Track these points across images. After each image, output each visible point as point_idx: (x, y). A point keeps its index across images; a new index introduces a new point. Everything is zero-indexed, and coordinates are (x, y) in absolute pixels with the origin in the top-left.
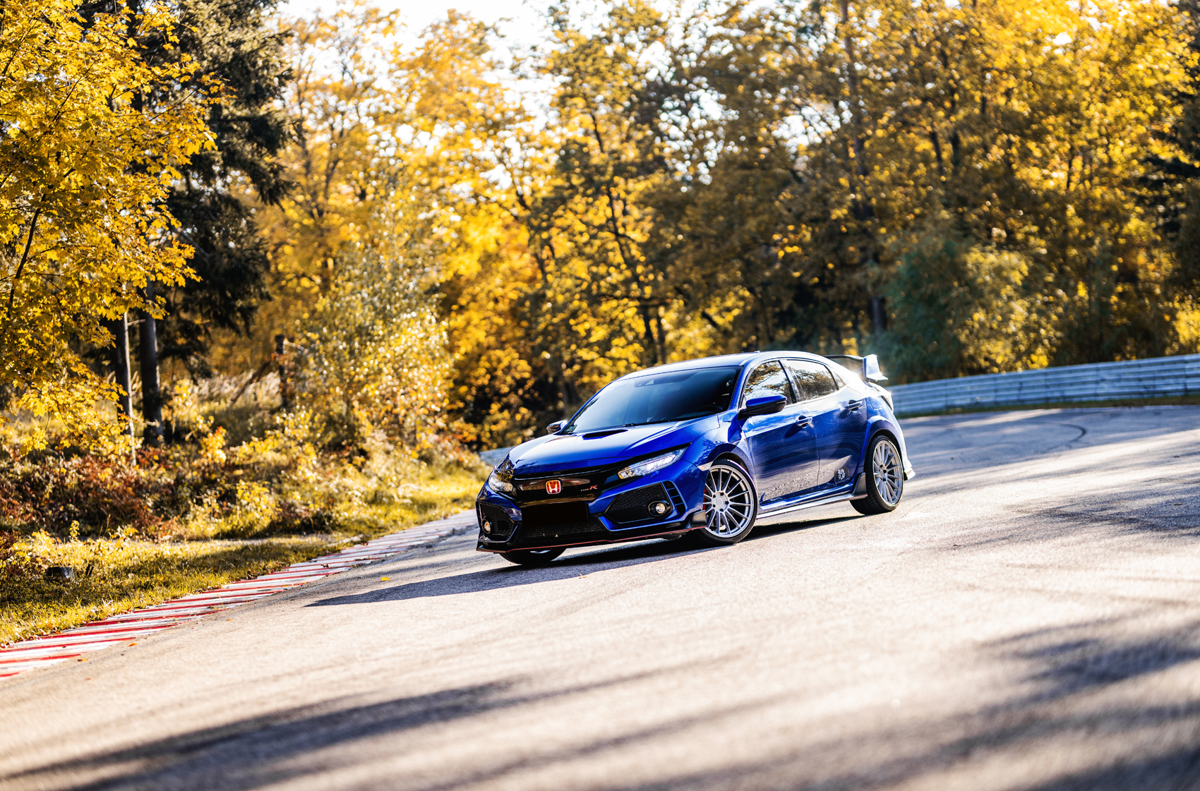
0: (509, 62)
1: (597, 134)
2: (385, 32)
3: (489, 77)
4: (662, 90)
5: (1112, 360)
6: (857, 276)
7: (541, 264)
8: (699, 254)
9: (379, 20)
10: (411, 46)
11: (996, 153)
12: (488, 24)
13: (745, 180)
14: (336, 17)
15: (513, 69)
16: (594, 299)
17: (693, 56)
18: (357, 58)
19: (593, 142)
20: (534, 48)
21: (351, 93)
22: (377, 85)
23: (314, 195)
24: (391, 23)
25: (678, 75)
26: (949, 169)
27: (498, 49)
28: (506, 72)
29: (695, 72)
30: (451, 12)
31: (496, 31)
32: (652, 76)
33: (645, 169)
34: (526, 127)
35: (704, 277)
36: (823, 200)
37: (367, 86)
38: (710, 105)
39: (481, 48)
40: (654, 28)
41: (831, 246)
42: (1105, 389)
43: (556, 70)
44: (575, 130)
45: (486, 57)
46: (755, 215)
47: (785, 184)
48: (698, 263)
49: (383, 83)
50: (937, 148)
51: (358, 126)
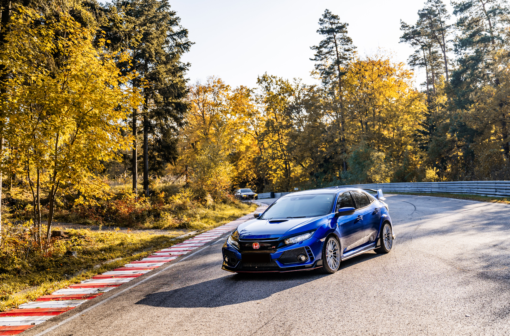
0: (255, 99)
1: (276, 118)
2: (225, 91)
3: (250, 103)
4: (292, 108)
5: (409, 182)
6: (341, 156)
7: (261, 149)
8: (300, 149)
9: (224, 88)
10: (231, 94)
11: (377, 127)
12: (250, 89)
13: (313, 130)
14: (213, 87)
15: (256, 101)
16: (273, 159)
17: (301, 100)
18: (218, 97)
19: (275, 120)
20: (261, 96)
21: (216, 105)
22: (223, 103)
23: (206, 130)
24: (227, 89)
25: (297, 104)
26: (365, 130)
27: (253, 96)
28: (254, 102)
29: (301, 104)
30: (241, 86)
31: (252, 91)
32: (290, 104)
33: (288, 127)
34: (258, 115)
35: (301, 155)
36: (333, 137)
37: (220, 104)
38: (304, 112)
39: (248, 95)
40: (291, 92)
41: (334, 148)
42: (407, 189)
43: (266, 102)
44: (271, 117)
45: (249, 98)
46: (315, 139)
47: (323, 132)
48: (300, 151)
49: (224, 103)
50: (362, 125)
51: (217, 114)
